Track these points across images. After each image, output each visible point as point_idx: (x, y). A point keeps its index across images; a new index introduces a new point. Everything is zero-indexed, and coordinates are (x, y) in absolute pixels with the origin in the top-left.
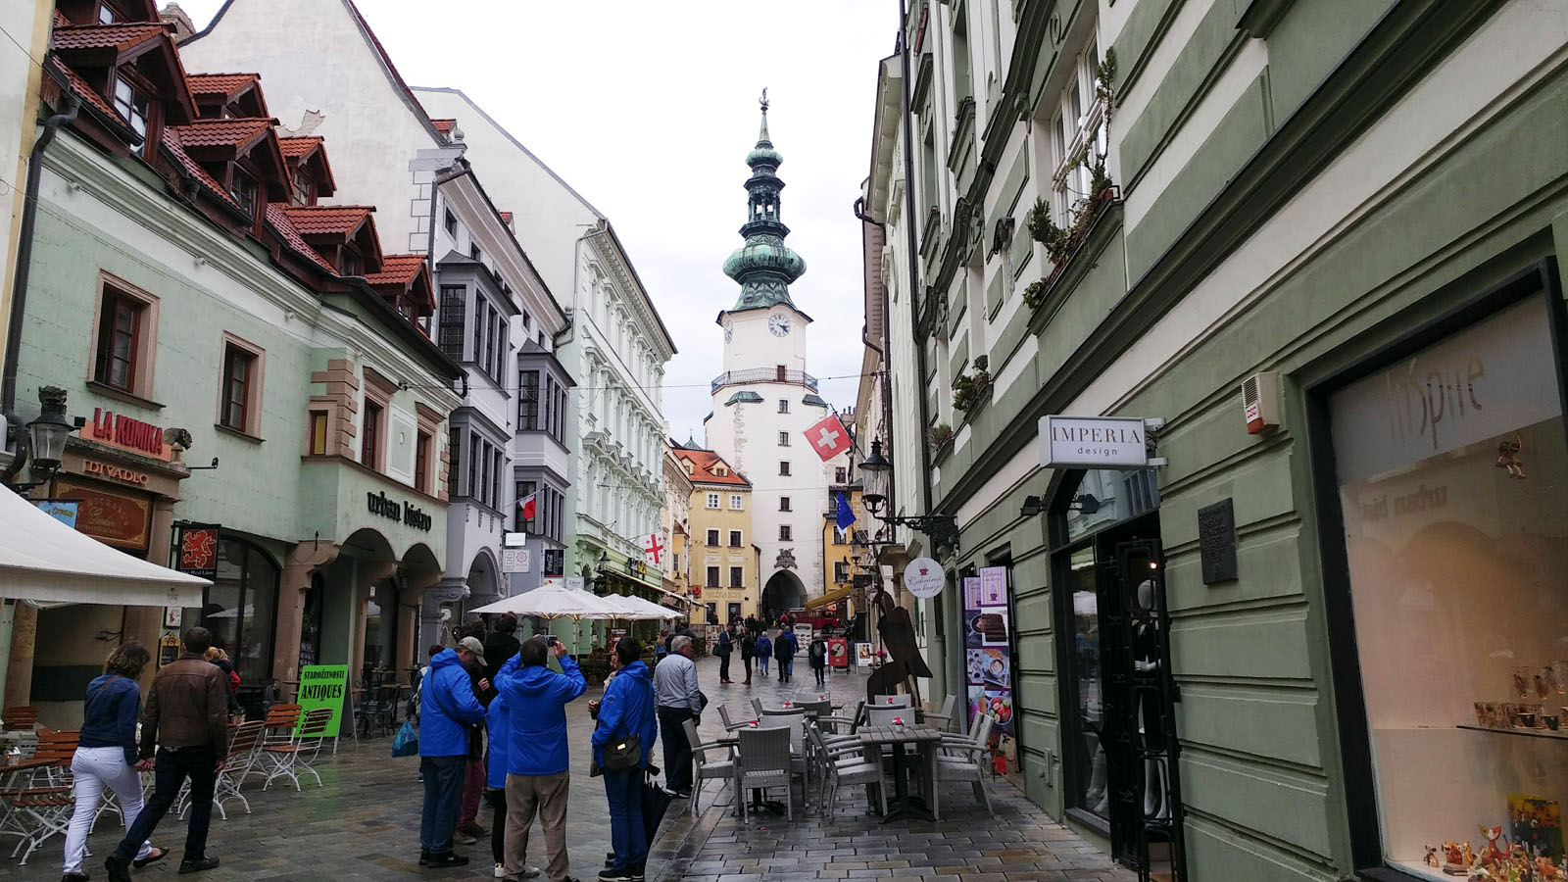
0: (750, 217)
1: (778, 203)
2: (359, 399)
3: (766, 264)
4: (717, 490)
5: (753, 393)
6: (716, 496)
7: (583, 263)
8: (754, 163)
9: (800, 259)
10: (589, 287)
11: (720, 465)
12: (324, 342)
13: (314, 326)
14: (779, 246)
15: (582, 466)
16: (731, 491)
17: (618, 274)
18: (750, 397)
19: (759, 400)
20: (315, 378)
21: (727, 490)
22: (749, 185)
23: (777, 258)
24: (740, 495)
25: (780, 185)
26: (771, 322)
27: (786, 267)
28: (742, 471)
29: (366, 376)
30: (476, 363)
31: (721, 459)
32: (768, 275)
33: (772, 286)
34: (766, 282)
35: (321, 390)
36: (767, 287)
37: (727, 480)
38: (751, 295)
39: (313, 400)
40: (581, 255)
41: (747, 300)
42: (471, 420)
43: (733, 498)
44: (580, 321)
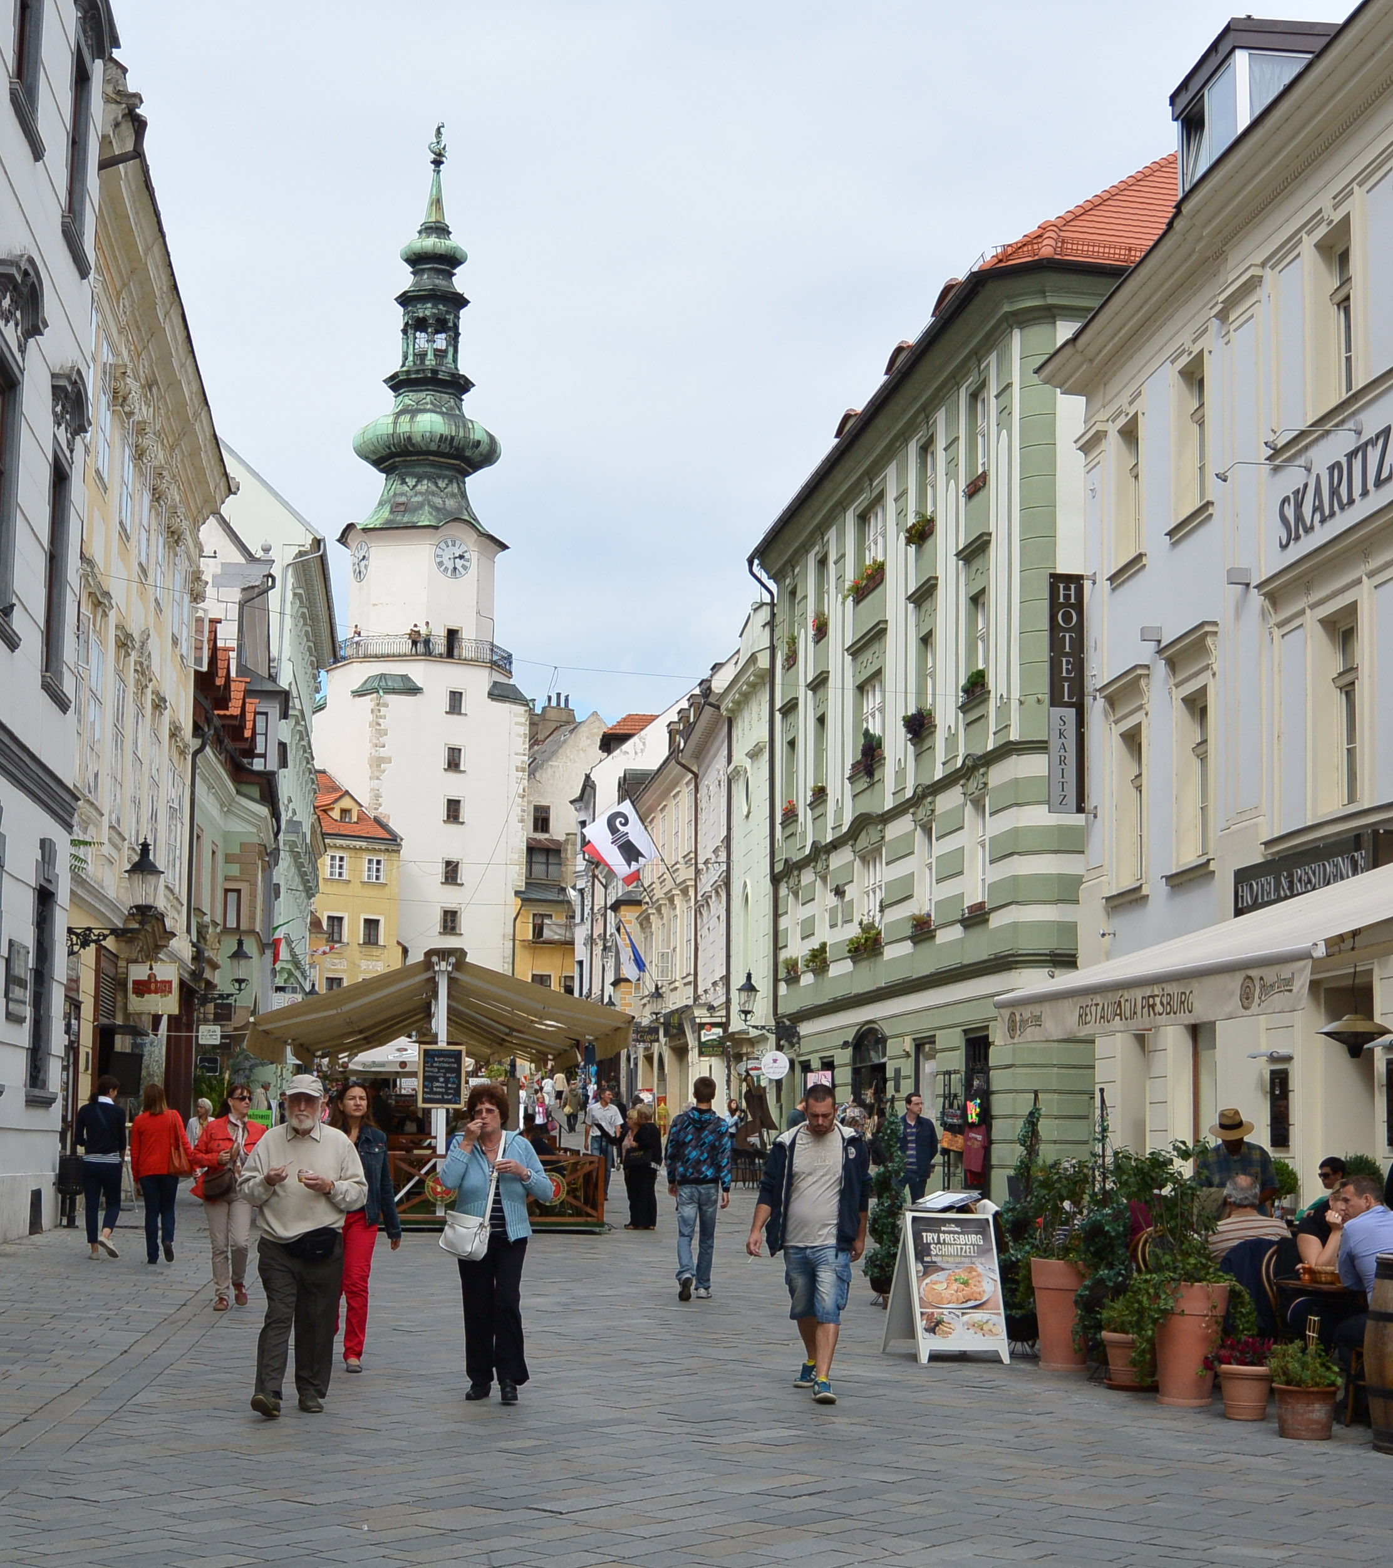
0: (405, 358)
1: (457, 334)
3: (433, 447)
4: (341, 847)
5: (405, 678)
6: (341, 859)
8: (417, 260)
9: (492, 438)
11: (346, 803)
12: (235, 825)
14: (456, 416)
16: (367, 849)
18: (399, 685)
19: (413, 690)
20: (232, 859)
21: (361, 849)
22: (405, 300)
23: (452, 438)
24: (381, 858)
25: (460, 302)
26: (439, 552)
27: (468, 453)
28: (382, 812)
31: (347, 793)
32: (433, 464)
33: (442, 484)
34: (430, 478)
35: (235, 870)
36: (434, 488)
37: (357, 830)
38: (403, 499)
39: (227, 879)
41: (397, 508)
43: (370, 861)
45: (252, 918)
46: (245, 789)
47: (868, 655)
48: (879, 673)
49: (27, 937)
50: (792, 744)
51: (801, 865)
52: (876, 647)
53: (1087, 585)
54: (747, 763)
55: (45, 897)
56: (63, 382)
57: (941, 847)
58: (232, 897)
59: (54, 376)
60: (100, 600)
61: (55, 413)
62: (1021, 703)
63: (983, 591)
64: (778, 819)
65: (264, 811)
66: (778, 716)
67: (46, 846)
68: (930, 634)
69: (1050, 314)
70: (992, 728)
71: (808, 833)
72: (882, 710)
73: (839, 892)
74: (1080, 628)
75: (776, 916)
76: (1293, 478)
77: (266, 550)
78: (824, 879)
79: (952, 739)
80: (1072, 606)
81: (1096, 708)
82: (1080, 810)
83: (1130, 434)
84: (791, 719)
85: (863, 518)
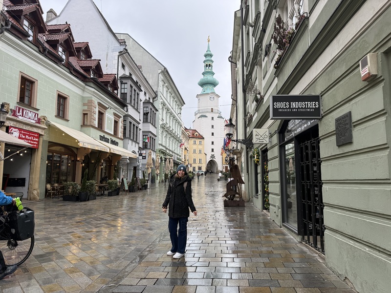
0: (205, 70)
1: (212, 67)
2: (97, 110)
3: (209, 82)
4: (195, 139)
6: (195, 141)
7: (160, 79)
8: (206, 56)
9: (217, 81)
10: (162, 86)
12: (86, 95)
13: (84, 91)
14: (212, 77)
15: (160, 132)
17: (169, 83)
18: (204, 116)
19: (206, 116)
20: (84, 105)
21: (198, 140)
22: (204, 62)
23: (212, 81)
24: (201, 141)
25: (213, 62)
26: (210, 97)
27: (214, 83)
28: (202, 134)
29: (99, 105)
30: (130, 104)
31: (197, 132)
33: (210, 88)
35: (86, 108)
37: (198, 137)
39: (84, 110)
40: (160, 77)
41: (203, 92)
42: (129, 118)
44: (159, 94)
45: (91, 122)
46: (88, 84)
58: (86, 116)
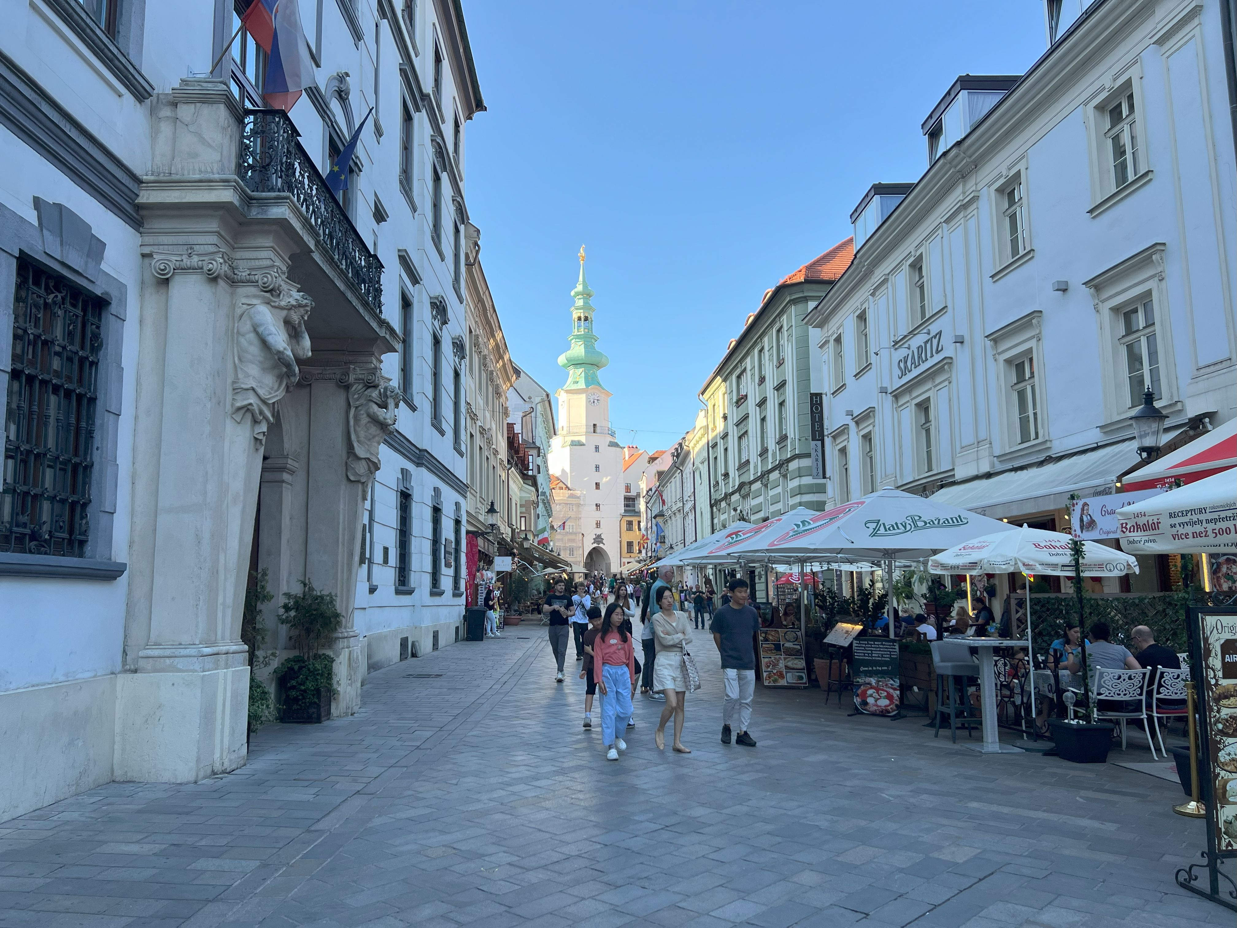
3: (586, 361)
5: (579, 441)
9: (605, 357)
11: (561, 484)
18: (577, 443)
19: (582, 445)
20: (521, 506)
26: (589, 397)
31: (562, 481)
32: (586, 367)
38: (576, 380)
41: (575, 383)
45: (530, 526)
46: (526, 481)
47: (742, 426)
48: (746, 432)
49: (452, 538)
50: (716, 458)
51: (721, 500)
52: (744, 423)
53: (824, 396)
54: (700, 466)
55: (458, 522)
56: (455, 341)
57: (771, 493)
58: (523, 519)
59: (453, 339)
60: (474, 417)
61: (454, 352)
62: (800, 440)
63: (784, 401)
64: (712, 485)
65: (533, 489)
66: (710, 449)
67: (457, 504)
68: (765, 417)
69: (806, 299)
70: (789, 450)
71: (724, 489)
72: (748, 446)
73: (735, 510)
74: (821, 412)
75: (712, 519)
76: (902, 353)
77: (530, 398)
78: (729, 505)
79: (774, 454)
80: (818, 404)
81: (828, 441)
82: (824, 477)
83: (838, 340)
84: (715, 449)
85: (739, 377)
